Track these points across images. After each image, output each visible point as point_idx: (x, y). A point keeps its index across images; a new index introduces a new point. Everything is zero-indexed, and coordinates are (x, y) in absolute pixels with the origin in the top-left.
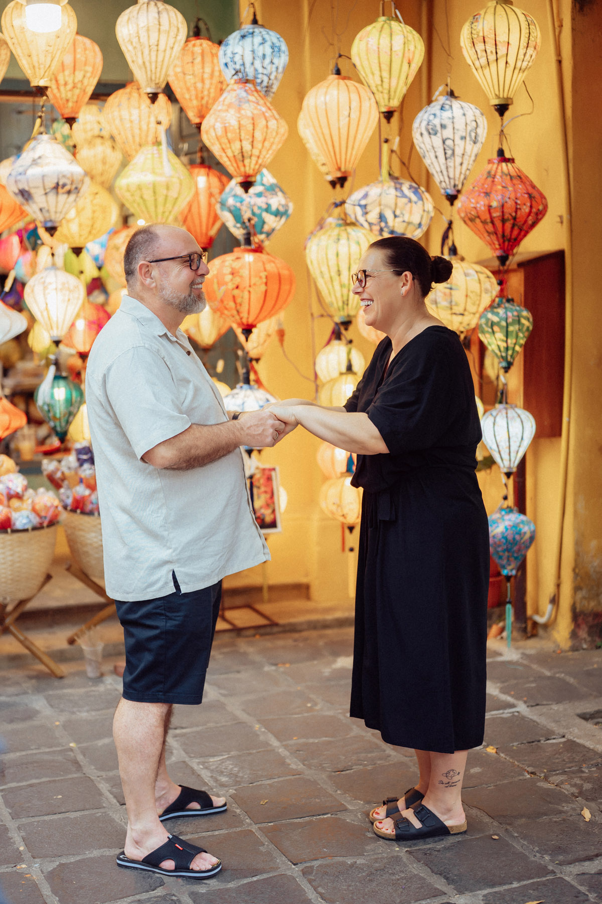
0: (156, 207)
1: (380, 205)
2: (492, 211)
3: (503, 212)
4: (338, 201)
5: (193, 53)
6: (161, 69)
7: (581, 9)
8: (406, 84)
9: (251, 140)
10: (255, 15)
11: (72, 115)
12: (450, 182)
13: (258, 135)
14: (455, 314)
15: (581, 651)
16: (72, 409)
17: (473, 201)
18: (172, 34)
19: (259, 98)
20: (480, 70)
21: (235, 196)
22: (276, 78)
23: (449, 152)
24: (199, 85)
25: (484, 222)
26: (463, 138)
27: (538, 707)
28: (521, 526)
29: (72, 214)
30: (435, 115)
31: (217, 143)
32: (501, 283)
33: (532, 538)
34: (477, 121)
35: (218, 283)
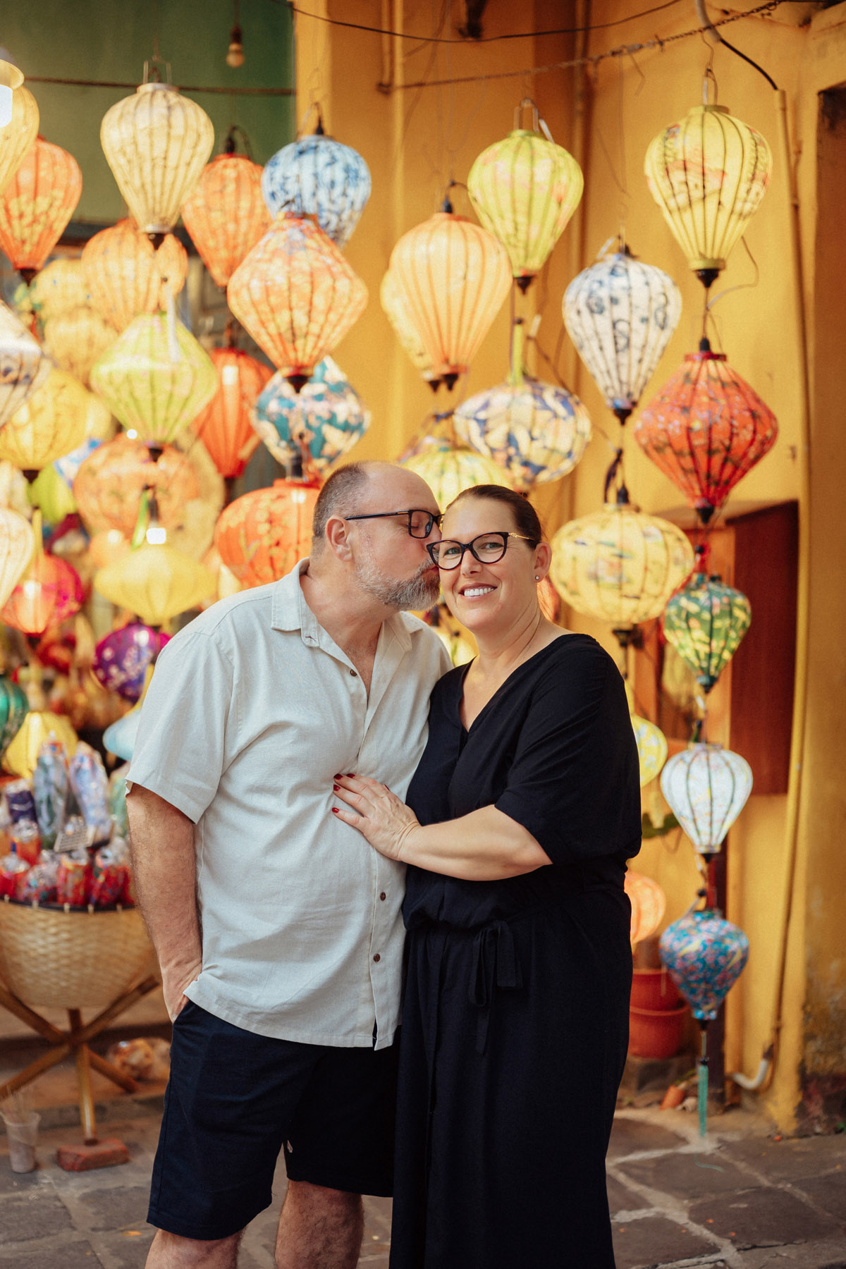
0: (154, 410)
1: (508, 420)
2: (692, 436)
3: (710, 439)
4: (442, 411)
5: (223, 179)
6: (170, 196)
7: (832, 126)
8: (553, 234)
9: (307, 309)
10: (320, 121)
11: (31, 265)
12: (621, 389)
13: (320, 302)
14: (626, 596)
15: (814, 1138)
16: (8, 727)
17: (662, 419)
18: (190, 142)
19: (322, 243)
20: (676, 214)
21: (281, 398)
22: (350, 219)
23: (622, 342)
24: (231, 227)
25: (678, 454)
26: (645, 320)
27: (755, 1251)
28: (728, 941)
29: (22, 415)
30: (601, 283)
31: (252, 310)
32: (702, 550)
33: (744, 961)
34: (667, 294)
35: (247, 536)
